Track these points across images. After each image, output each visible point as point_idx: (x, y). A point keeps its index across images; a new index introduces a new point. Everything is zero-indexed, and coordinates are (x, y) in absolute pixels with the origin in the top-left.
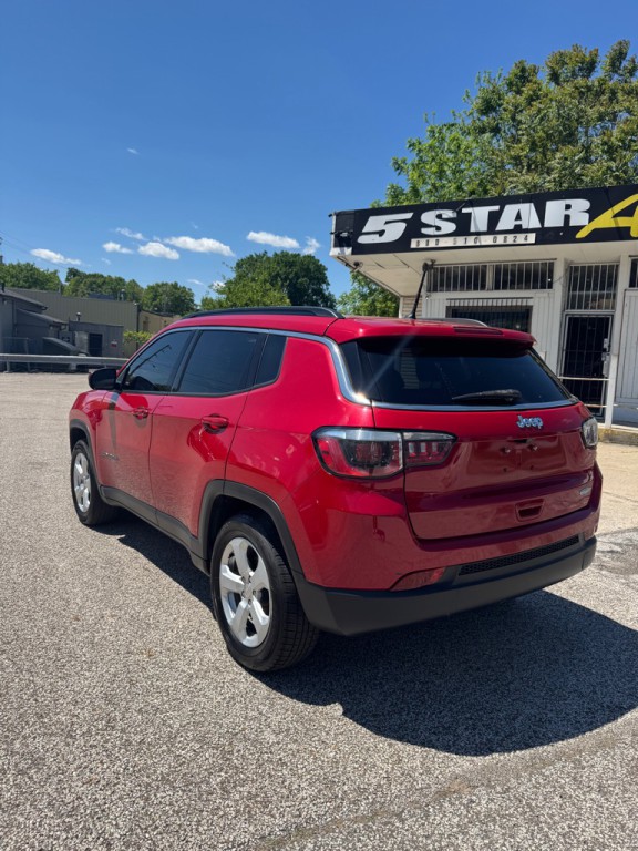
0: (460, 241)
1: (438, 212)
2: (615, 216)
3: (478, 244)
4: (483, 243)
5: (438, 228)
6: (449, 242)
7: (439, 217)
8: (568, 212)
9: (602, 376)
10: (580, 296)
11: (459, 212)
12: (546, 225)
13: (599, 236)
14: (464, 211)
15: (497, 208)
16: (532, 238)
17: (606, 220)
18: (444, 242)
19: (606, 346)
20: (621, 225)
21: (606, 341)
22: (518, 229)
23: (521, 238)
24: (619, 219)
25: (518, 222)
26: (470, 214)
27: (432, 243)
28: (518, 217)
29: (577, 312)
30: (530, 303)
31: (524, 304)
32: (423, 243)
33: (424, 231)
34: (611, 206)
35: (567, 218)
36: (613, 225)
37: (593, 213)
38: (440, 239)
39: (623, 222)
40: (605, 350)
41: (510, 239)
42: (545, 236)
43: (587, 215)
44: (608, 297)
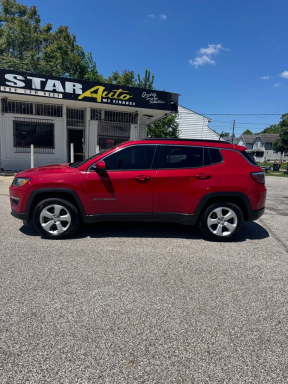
0: (28, 92)
1: (14, 75)
2: (92, 93)
3: (37, 94)
4: (39, 94)
5: (15, 84)
6: (22, 91)
7: (15, 78)
8: (74, 88)
9: (83, 153)
10: (72, 121)
11: (26, 78)
12: (67, 91)
13: (86, 99)
14: (28, 77)
15: (44, 80)
16: (61, 96)
17: (88, 94)
18: (19, 91)
19: (83, 141)
20: (94, 96)
21: (83, 139)
22: (54, 91)
23: (56, 95)
24: (93, 94)
25: (54, 88)
26: (31, 80)
27: (13, 90)
28: (54, 86)
29: (71, 127)
30: (53, 122)
31: (51, 122)
32: (7, 89)
33: (7, 83)
34: (90, 89)
35: (74, 90)
36: (91, 96)
37: (84, 90)
38: (17, 89)
39: (94, 95)
40: (83, 143)
41: (52, 94)
42: (66, 96)
43: (81, 90)
44: (82, 122)
